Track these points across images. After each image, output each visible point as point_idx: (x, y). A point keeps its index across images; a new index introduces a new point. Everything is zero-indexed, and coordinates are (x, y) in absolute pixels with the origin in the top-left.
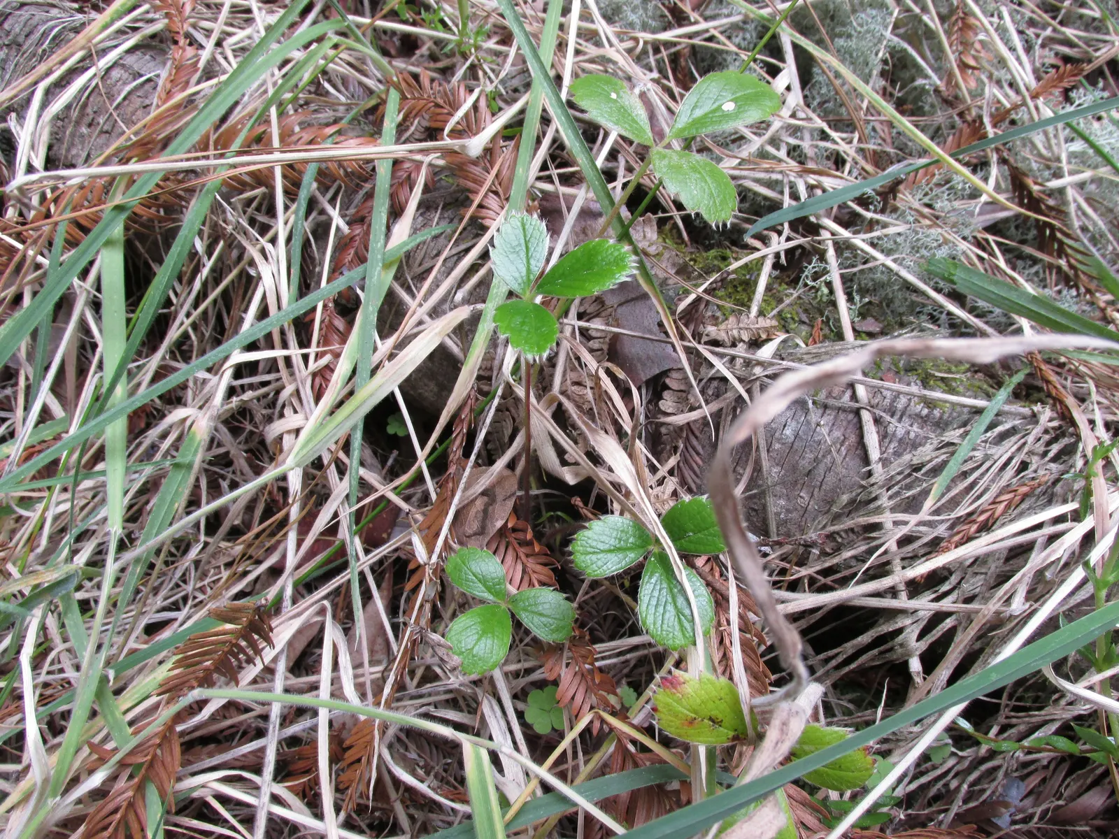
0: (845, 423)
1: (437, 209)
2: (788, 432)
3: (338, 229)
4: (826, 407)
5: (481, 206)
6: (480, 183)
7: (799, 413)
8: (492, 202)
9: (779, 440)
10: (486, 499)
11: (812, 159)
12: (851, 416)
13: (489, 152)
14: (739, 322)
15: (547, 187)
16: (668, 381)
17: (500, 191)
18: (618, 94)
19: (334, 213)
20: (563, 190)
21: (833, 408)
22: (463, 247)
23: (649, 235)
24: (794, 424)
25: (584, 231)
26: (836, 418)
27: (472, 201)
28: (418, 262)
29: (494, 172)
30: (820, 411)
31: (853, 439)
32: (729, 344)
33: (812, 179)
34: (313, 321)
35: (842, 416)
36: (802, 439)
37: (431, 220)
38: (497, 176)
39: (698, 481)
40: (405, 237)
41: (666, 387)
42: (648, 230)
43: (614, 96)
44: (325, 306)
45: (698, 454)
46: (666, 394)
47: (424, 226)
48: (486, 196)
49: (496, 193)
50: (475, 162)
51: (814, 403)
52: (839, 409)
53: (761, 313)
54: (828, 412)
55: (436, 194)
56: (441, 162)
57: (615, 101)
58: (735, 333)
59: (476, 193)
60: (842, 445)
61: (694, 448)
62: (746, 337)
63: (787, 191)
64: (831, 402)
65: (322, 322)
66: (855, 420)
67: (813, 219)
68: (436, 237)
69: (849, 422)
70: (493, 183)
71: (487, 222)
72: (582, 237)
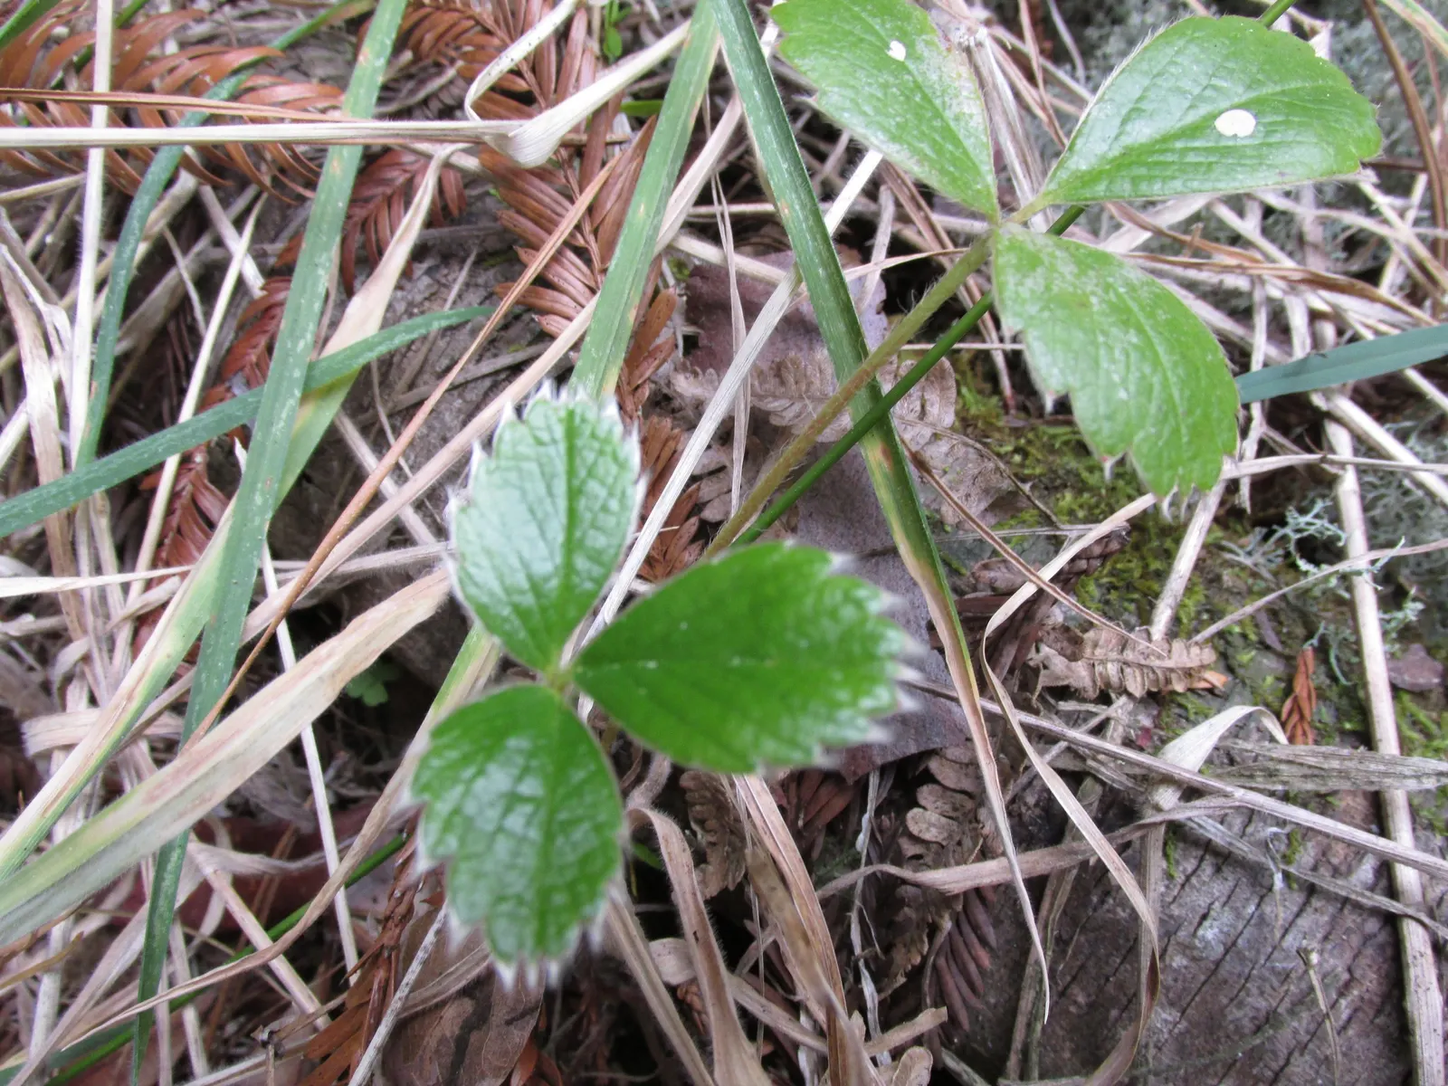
0: (1355, 940)
1: (463, 261)
2: (1210, 932)
3: (241, 282)
4: (1311, 890)
5: (542, 281)
6: (548, 225)
7: (1244, 892)
8: (572, 275)
9: (1186, 948)
10: (468, 1005)
11: (1316, 247)
12: (1372, 925)
13: (576, 152)
14: (1124, 645)
15: (702, 250)
16: (934, 765)
17: (594, 249)
18: (909, 46)
19: (238, 244)
20: (742, 263)
21: (1330, 897)
22: (506, 360)
23: (933, 411)
24: (1227, 916)
25: (779, 371)
26: (1334, 920)
27: (525, 266)
28: (407, 376)
29: (584, 201)
30: (1298, 898)
31: (1370, 982)
32: (1092, 694)
33: (1320, 300)
34: (153, 492)
35: (1350, 919)
36: (1242, 959)
37: (448, 287)
38: (591, 210)
39: (974, 1002)
40: (372, 327)
41: (929, 778)
42: (933, 397)
43: (897, 51)
44: (186, 460)
45: (983, 942)
46: (925, 794)
47: (431, 298)
48: (556, 258)
49: (582, 253)
50: (541, 173)
51: (1287, 876)
52: (1346, 900)
53: (1176, 629)
54: (1316, 903)
55: (463, 230)
56: (471, 163)
57: (901, 66)
58: (1112, 670)
59: (535, 247)
60: (1341, 994)
61: (976, 928)
62: (1136, 687)
63: (1261, 320)
64: (1324, 880)
65: (174, 495)
66: (1383, 937)
67: (1318, 401)
68: (451, 329)
69: (1367, 939)
70: (578, 228)
71: (551, 323)
72: (772, 383)
